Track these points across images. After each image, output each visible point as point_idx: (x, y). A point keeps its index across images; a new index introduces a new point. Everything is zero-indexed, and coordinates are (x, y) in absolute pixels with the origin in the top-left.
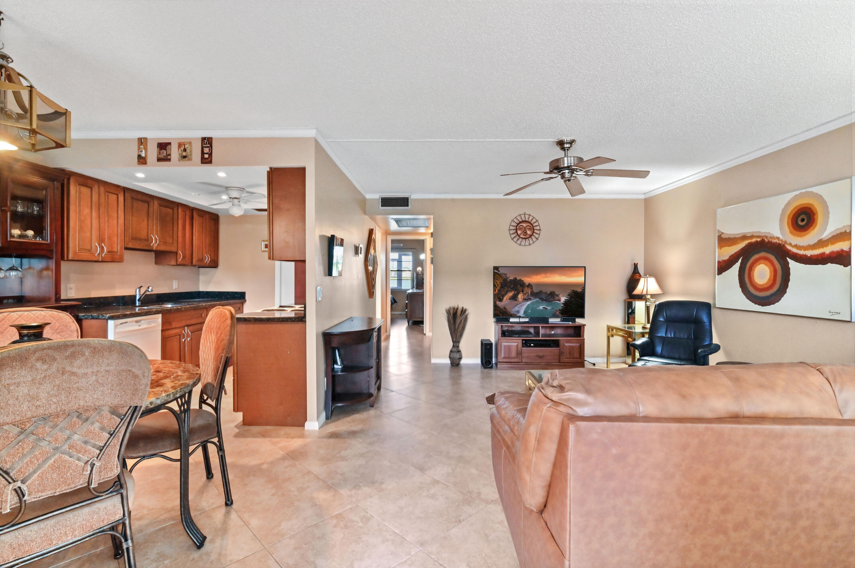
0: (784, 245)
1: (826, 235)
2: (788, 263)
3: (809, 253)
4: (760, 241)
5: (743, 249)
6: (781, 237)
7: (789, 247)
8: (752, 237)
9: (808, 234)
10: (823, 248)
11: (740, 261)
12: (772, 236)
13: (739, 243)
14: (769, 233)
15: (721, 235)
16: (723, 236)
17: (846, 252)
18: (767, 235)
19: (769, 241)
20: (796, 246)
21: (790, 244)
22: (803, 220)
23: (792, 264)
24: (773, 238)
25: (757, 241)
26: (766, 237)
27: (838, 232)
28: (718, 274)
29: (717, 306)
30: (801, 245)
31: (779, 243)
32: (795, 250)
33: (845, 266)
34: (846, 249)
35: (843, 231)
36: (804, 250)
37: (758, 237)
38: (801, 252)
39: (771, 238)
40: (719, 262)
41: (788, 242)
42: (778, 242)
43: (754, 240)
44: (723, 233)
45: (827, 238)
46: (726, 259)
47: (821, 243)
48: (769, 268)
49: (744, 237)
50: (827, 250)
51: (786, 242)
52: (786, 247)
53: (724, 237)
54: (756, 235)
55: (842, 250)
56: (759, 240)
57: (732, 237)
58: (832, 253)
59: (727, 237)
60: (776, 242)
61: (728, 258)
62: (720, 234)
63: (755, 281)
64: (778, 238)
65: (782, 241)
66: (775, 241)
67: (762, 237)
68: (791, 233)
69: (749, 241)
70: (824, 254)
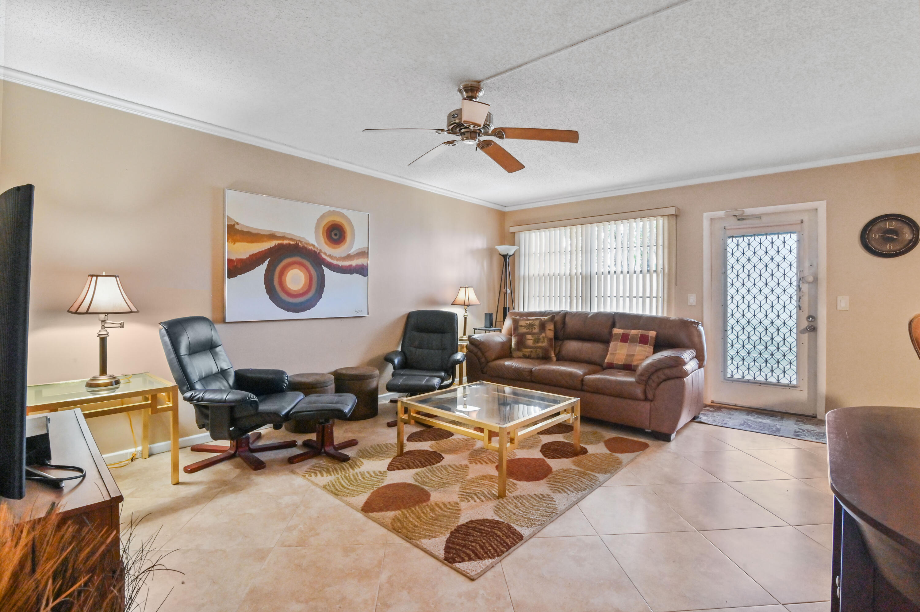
0: (319, 253)
1: (353, 251)
2: (323, 271)
3: (341, 263)
4: (293, 245)
5: (270, 249)
6: (316, 245)
7: (324, 256)
8: (283, 238)
9: (339, 247)
10: (351, 261)
11: (267, 262)
12: (308, 242)
13: (266, 241)
14: (304, 238)
15: (234, 225)
16: (237, 227)
17: (366, 266)
18: (302, 240)
19: (304, 246)
20: (330, 256)
21: (325, 254)
22: (336, 235)
23: (327, 271)
24: (309, 244)
25: (290, 244)
26: (301, 242)
27: (360, 251)
28: (229, 277)
29: (227, 321)
30: (335, 255)
31: (314, 251)
32: (329, 259)
33: (365, 276)
34: (365, 264)
35: (363, 251)
36: (337, 261)
37: (291, 239)
38: (335, 262)
39: (306, 243)
40: (229, 260)
41: (323, 251)
42: (313, 249)
43: (286, 242)
44: (238, 224)
45: (353, 254)
46: (245, 257)
47: (349, 257)
48: (304, 274)
49: (272, 236)
50: (354, 263)
51: (321, 250)
52: (321, 255)
53: (240, 229)
54: (288, 236)
55: (363, 265)
56: (292, 243)
57: (254, 232)
58: (357, 266)
59: (245, 230)
60: (312, 249)
61: (248, 256)
62: (233, 223)
63: (287, 286)
64: (314, 246)
65: (317, 249)
66: (310, 248)
67: (296, 241)
68: (326, 243)
69: (280, 242)
70: (351, 266)
